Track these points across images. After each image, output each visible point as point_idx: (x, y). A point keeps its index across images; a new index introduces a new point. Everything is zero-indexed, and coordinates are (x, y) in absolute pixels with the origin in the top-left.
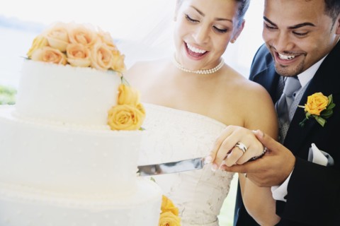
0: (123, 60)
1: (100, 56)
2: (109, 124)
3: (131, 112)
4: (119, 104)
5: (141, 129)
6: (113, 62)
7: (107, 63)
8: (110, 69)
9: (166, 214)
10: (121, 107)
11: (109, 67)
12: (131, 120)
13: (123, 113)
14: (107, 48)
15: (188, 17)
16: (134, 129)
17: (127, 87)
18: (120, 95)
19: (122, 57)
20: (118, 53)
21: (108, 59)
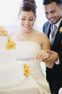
0: (8, 32)
1: (2, 32)
2: (7, 48)
3: (12, 45)
4: (9, 43)
5: (15, 48)
6: (5, 33)
7: (4, 34)
8: (5, 35)
9: (26, 68)
10: (9, 44)
11: (4, 35)
12: (12, 47)
13: (10, 45)
14: (3, 30)
15: (22, 19)
16: (13, 49)
17: (10, 39)
18: (8, 41)
19: (7, 32)
20: (6, 31)
21: (4, 33)
